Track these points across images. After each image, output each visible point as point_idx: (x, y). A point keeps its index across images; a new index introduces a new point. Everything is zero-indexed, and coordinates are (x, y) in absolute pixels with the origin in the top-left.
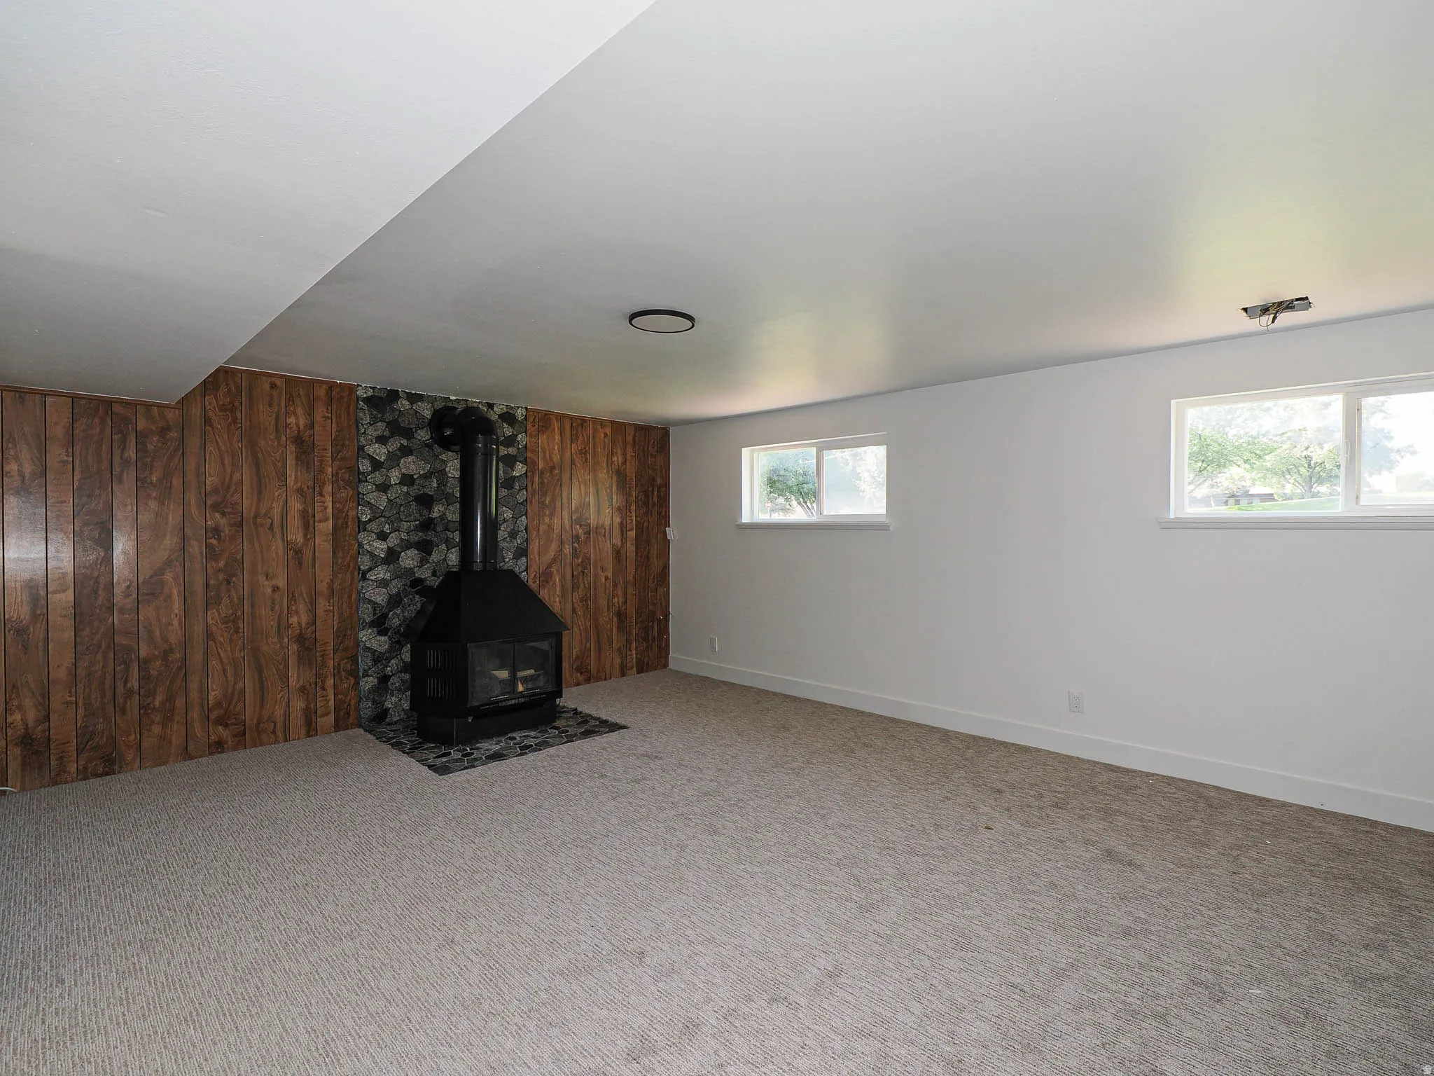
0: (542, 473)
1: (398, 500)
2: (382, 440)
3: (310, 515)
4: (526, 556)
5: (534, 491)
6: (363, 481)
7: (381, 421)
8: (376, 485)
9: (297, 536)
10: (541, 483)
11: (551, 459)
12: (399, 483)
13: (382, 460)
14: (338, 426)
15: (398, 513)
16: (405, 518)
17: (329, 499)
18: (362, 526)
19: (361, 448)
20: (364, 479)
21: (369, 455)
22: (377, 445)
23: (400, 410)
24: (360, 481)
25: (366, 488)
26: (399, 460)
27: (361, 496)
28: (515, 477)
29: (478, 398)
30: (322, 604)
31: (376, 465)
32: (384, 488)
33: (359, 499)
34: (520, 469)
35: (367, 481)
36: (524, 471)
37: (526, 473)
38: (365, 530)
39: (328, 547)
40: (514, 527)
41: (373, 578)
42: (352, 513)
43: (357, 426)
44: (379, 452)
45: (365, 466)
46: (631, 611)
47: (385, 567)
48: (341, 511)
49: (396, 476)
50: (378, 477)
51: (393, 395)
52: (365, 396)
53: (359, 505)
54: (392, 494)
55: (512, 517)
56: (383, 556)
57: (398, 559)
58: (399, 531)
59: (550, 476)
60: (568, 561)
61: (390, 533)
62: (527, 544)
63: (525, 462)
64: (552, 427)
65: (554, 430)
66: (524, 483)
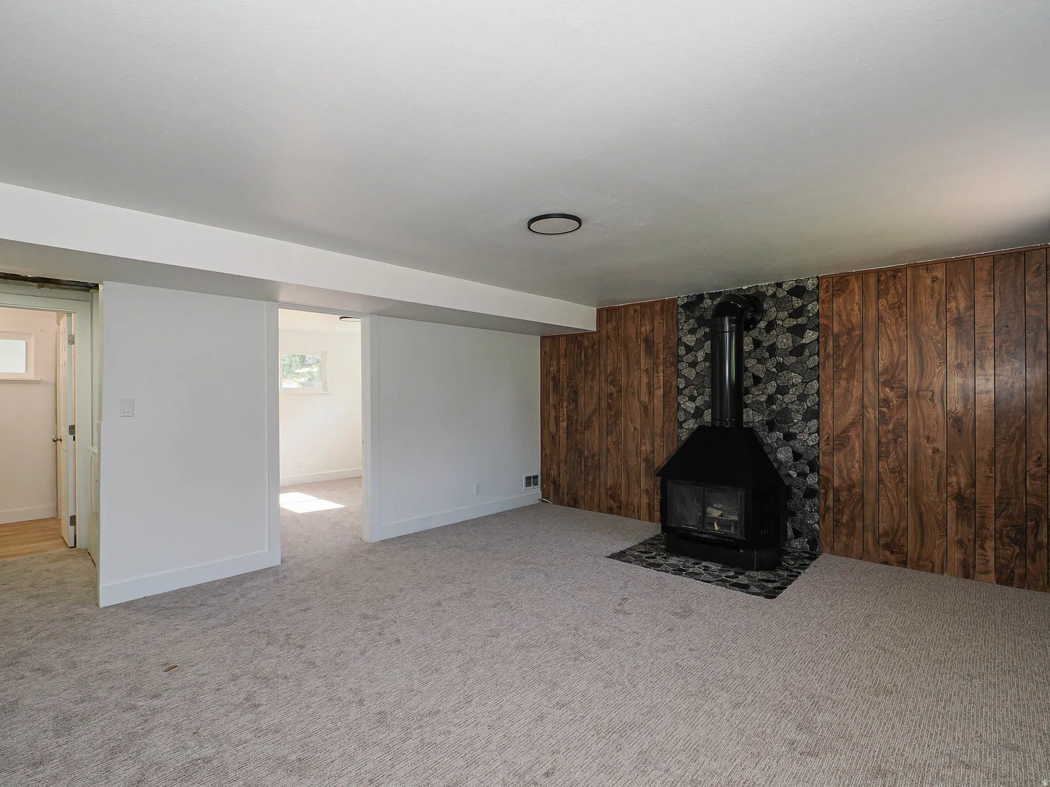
0: (837, 337)
1: (703, 373)
2: (692, 331)
3: (652, 385)
4: (818, 418)
5: (827, 357)
6: (681, 362)
7: (692, 318)
8: (688, 363)
9: (645, 398)
10: (837, 347)
11: (849, 320)
12: (704, 360)
13: (692, 345)
14: (667, 328)
15: (703, 382)
16: (707, 385)
17: (661, 374)
18: (680, 392)
19: (680, 339)
20: (681, 360)
21: (684, 343)
22: (689, 336)
23: (705, 308)
24: (679, 361)
25: (682, 366)
26: (704, 344)
27: (679, 371)
28: (804, 345)
29: (766, 281)
30: (658, 441)
31: (689, 349)
32: (693, 365)
33: (678, 374)
34: (810, 336)
35: (683, 361)
36: (815, 337)
37: (818, 340)
38: (682, 394)
39: (661, 405)
40: (804, 390)
41: (686, 427)
42: (674, 384)
43: (678, 324)
44: (690, 340)
45: (682, 351)
46: (986, 496)
47: (694, 420)
48: (668, 381)
49: (701, 356)
50: (690, 358)
51: (700, 298)
52: (682, 303)
53: (678, 378)
54: (699, 368)
55: (802, 382)
56: (693, 412)
57: (703, 416)
58: (703, 395)
59: (847, 339)
60: (872, 426)
61: (697, 396)
62: (819, 407)
63: (816, 328)
64: (850, 286)
65: (853, 291)
66: (815, 349)
